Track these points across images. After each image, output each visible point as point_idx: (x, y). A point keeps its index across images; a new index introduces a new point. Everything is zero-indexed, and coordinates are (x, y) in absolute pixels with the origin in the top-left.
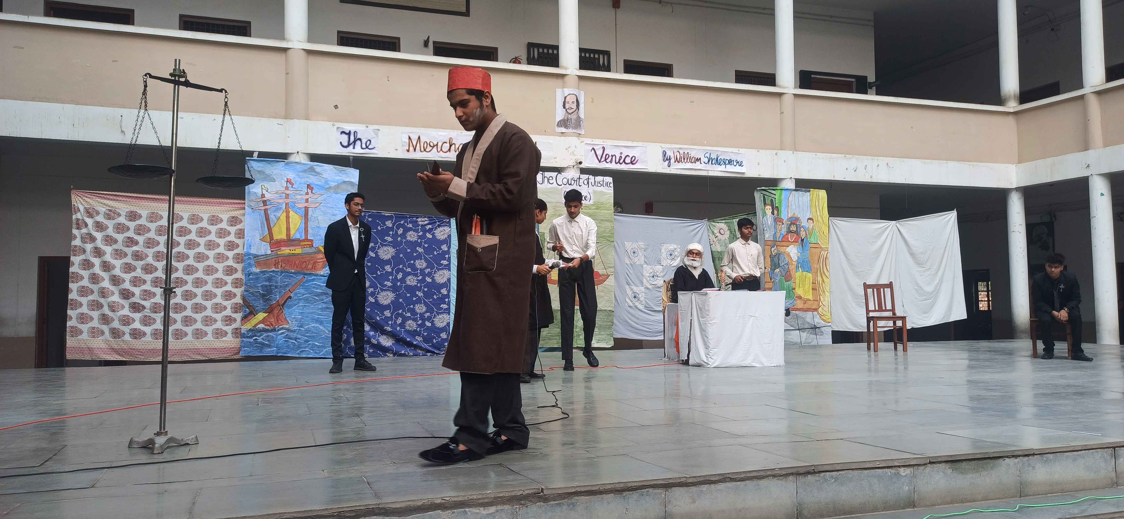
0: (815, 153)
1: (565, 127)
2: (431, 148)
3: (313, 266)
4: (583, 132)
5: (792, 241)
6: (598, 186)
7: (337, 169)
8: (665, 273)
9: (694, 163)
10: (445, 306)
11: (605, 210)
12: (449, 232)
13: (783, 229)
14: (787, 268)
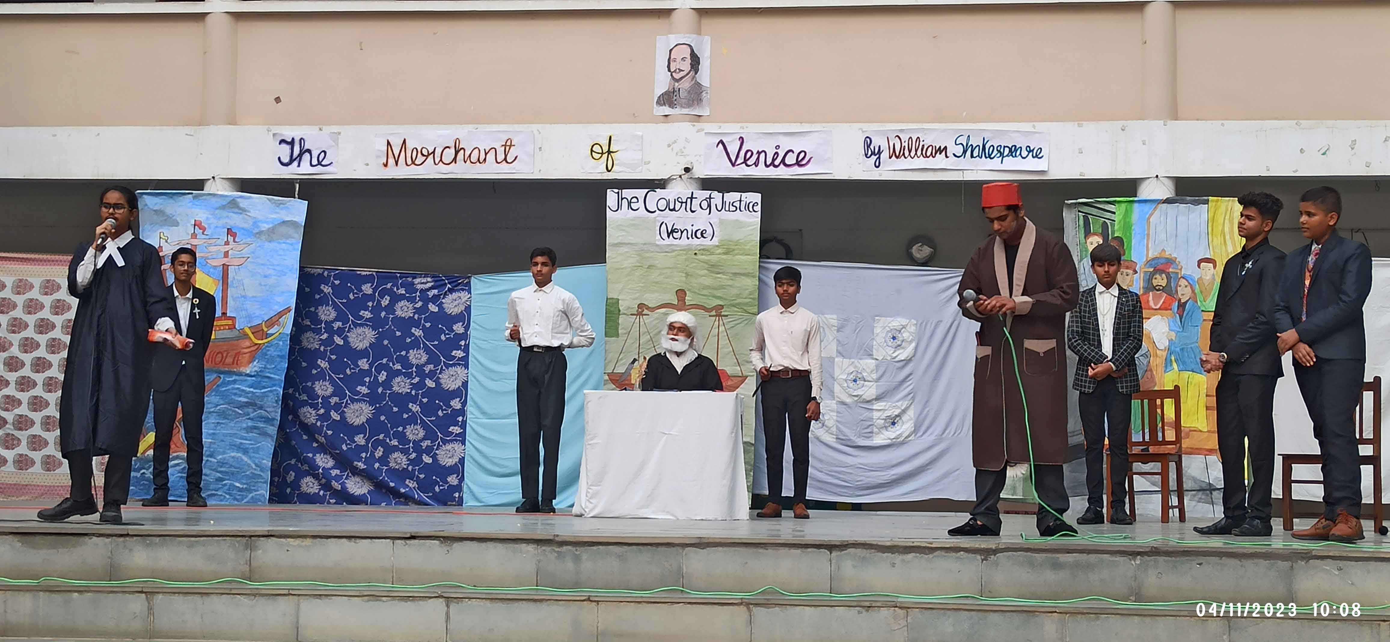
0: (1222, 122)
1: (670, 107)
2: (425, 158)
3: (234, 361)
4: (705, 112)
5: (1158, 307)
6: (729, 211)
7: (273, 201)
8: (880, 373)
9: (931, 157)
10: (456, 430)
11: (741, 255)
12: (467, 301)
13: (1136, 282)
14: (1145, 363)
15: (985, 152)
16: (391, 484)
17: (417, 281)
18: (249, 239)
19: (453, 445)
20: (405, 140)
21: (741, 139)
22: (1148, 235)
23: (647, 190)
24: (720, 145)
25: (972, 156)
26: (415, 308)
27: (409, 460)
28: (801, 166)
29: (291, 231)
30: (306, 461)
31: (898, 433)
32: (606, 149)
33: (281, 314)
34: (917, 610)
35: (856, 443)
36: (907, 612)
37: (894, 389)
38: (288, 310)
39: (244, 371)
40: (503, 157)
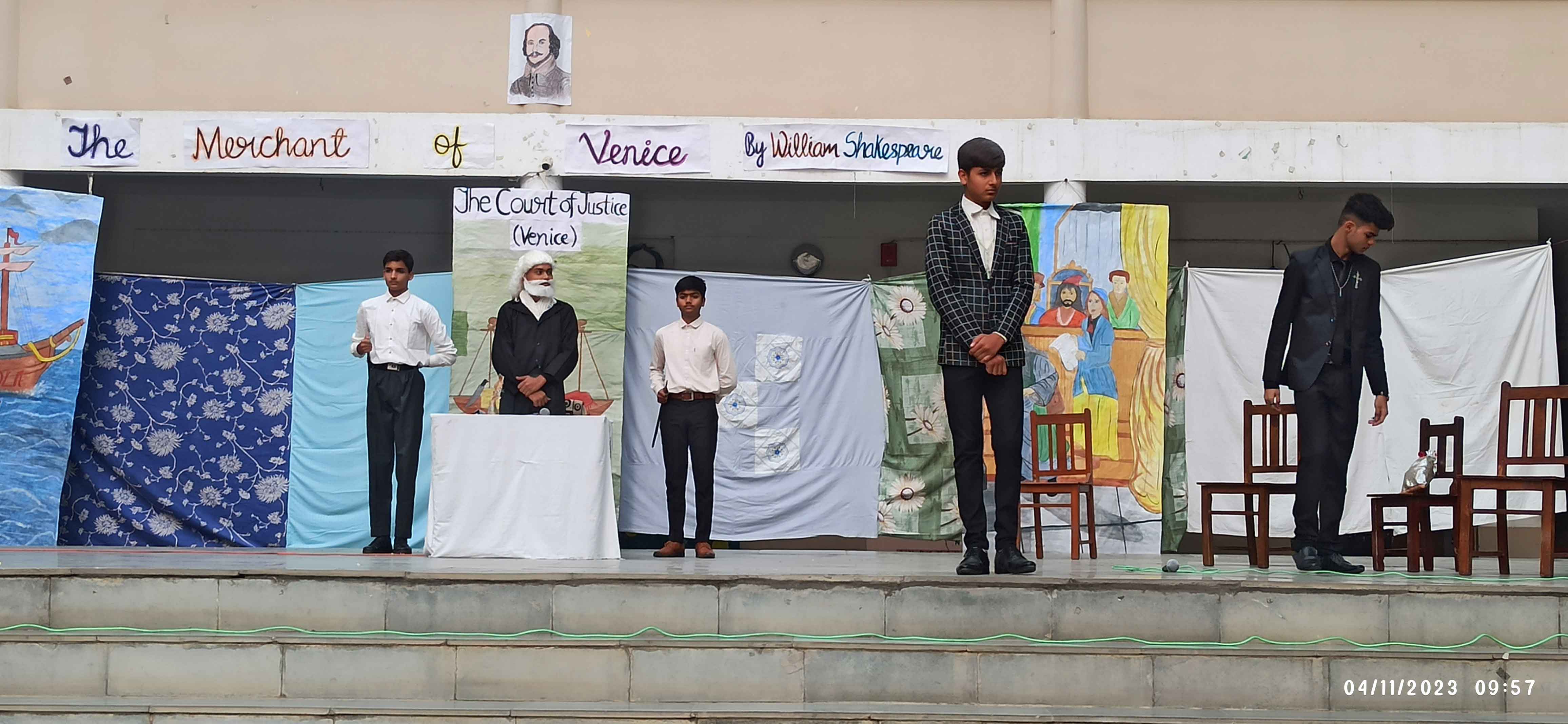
0: (1137, 121)
1: (526, 95)
2: (242, 149)
3: (15, 381)
4: (566, 101)
5: (1066, 324)
6: (593, 213)
7: (62, 197)
8: (762, 396)
9: (820, 156)
10: (278, 461)
11: (607, 263)
12: (290, 314)
13: (1044, 296)
14: (1052, 385)
15: (880, 151)
16: (202, 523)
17: (232, 290)
18: (33, 241)
19: (275, 479)
20: (218, 129)
21: (608, 133)
22: (1056, 245)
23: (500, 189)
24: (584, 139)
25: (865, 156)
26: (230, 322)
27: (223, 495)
28: (674, 164)
29: (83, 232)
30: (102, 497)
31: (782, 463)
32: (452, 142)
33: (71, 328)
34: (815, 650)
35: (736, 474)
36: (804, 653)
37: (778, 414)
38: (81, 323)
39: (27, 393)
40: (334, 149)
